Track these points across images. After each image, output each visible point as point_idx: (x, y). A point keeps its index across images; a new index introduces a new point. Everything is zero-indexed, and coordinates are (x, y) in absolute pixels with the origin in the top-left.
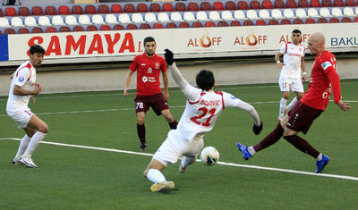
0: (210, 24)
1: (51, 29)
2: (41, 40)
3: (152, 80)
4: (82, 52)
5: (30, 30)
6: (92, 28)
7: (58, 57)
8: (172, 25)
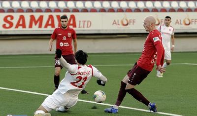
0: (129, 10)
1: (20, 10)
2: (12, 18)
3: (67, 44)
4: (40, 26)
5: (6, 10)
6: (48, 10)
7: (24, 29)
8: (103, 10)
